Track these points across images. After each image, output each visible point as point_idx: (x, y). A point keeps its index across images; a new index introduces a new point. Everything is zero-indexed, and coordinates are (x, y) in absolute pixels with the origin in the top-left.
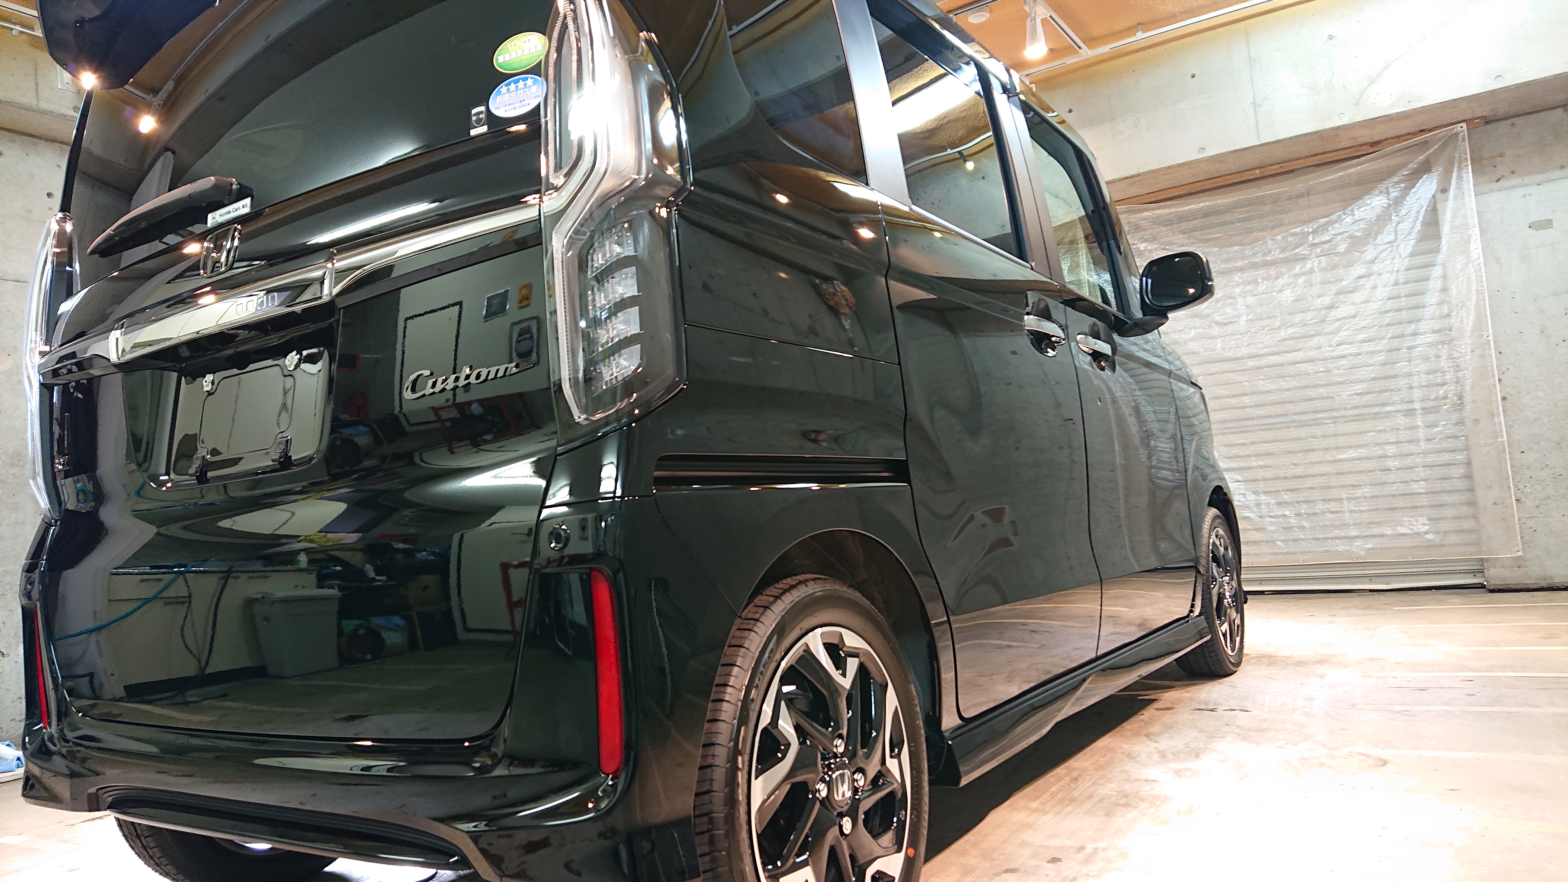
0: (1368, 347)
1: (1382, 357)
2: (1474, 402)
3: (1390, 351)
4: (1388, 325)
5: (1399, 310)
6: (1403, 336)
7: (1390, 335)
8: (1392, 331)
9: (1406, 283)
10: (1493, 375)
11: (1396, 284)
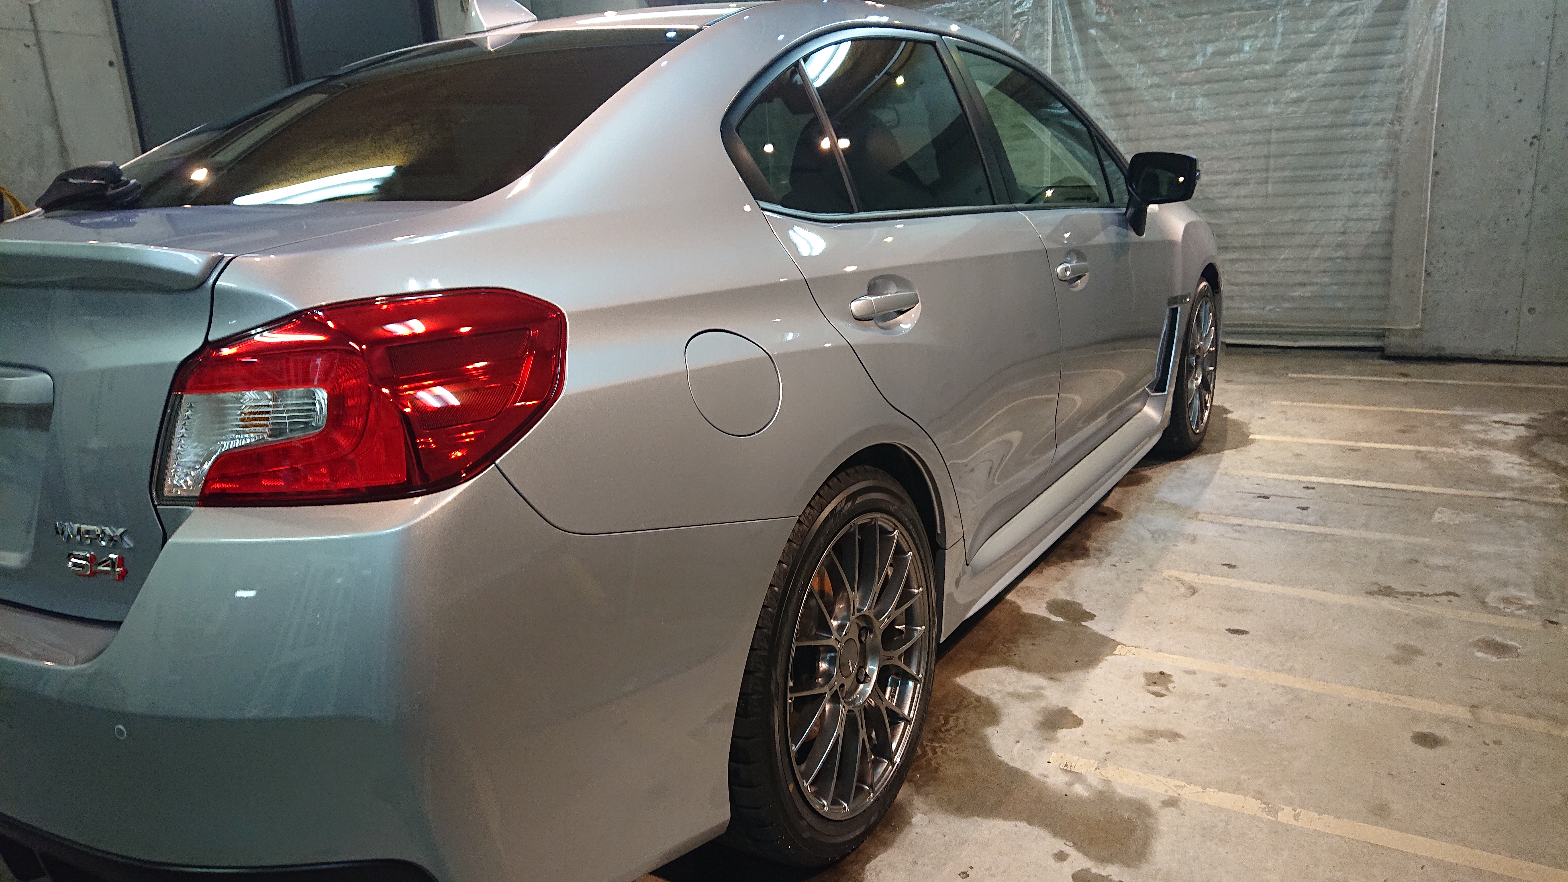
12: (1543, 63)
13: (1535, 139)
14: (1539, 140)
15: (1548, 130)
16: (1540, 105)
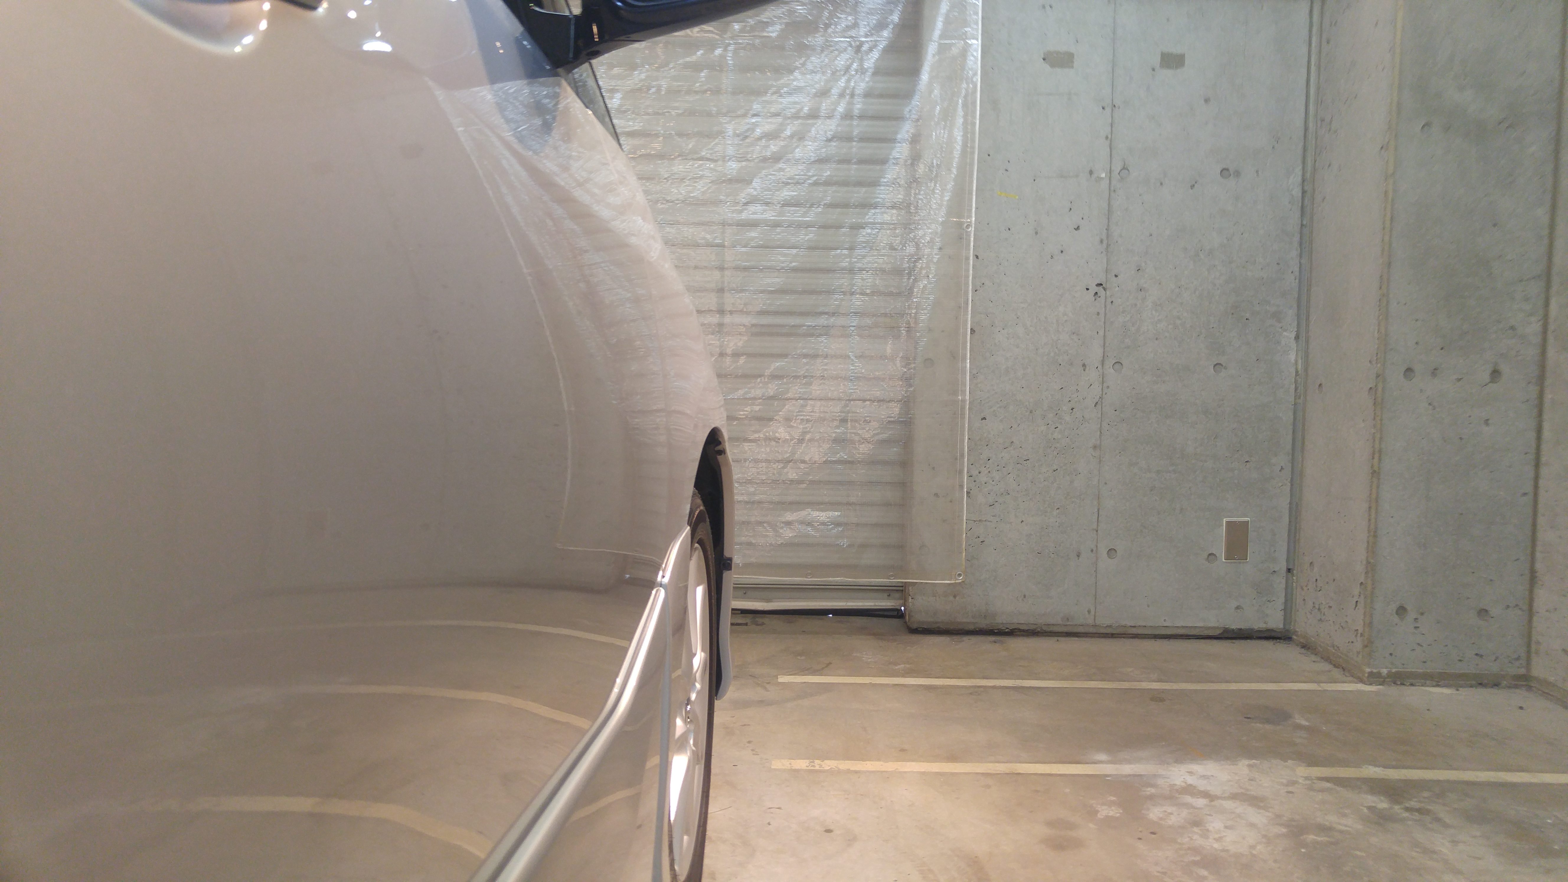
0: (794, 215)
1: (808, 236)
2: (930, 330)
3: (825, 227)
4: (828, 183)
5: (845, 161)
6: (846, 206)
7: (828, 200)
8: (830, 195)
9: (861, 117)
10: (966, 292)
11: (848, 116)
12: (1103, 175)
13: (1101, 288)
14: (1105, 289)
15: (1116, 276)
16: (1104, 237)
